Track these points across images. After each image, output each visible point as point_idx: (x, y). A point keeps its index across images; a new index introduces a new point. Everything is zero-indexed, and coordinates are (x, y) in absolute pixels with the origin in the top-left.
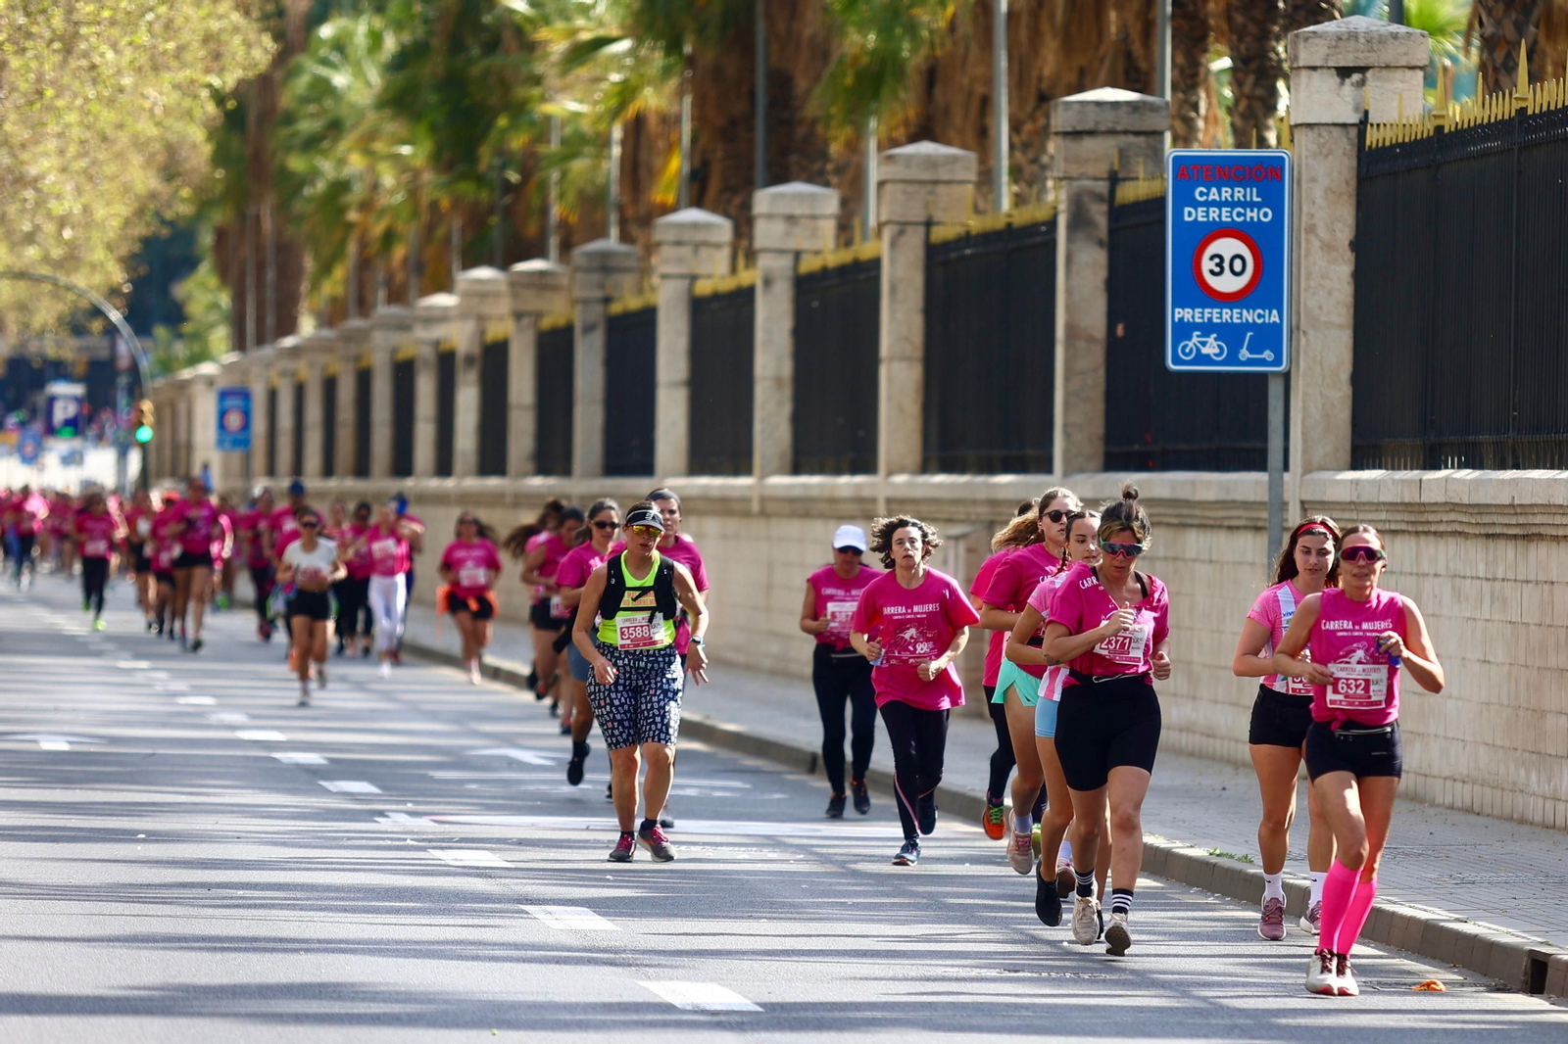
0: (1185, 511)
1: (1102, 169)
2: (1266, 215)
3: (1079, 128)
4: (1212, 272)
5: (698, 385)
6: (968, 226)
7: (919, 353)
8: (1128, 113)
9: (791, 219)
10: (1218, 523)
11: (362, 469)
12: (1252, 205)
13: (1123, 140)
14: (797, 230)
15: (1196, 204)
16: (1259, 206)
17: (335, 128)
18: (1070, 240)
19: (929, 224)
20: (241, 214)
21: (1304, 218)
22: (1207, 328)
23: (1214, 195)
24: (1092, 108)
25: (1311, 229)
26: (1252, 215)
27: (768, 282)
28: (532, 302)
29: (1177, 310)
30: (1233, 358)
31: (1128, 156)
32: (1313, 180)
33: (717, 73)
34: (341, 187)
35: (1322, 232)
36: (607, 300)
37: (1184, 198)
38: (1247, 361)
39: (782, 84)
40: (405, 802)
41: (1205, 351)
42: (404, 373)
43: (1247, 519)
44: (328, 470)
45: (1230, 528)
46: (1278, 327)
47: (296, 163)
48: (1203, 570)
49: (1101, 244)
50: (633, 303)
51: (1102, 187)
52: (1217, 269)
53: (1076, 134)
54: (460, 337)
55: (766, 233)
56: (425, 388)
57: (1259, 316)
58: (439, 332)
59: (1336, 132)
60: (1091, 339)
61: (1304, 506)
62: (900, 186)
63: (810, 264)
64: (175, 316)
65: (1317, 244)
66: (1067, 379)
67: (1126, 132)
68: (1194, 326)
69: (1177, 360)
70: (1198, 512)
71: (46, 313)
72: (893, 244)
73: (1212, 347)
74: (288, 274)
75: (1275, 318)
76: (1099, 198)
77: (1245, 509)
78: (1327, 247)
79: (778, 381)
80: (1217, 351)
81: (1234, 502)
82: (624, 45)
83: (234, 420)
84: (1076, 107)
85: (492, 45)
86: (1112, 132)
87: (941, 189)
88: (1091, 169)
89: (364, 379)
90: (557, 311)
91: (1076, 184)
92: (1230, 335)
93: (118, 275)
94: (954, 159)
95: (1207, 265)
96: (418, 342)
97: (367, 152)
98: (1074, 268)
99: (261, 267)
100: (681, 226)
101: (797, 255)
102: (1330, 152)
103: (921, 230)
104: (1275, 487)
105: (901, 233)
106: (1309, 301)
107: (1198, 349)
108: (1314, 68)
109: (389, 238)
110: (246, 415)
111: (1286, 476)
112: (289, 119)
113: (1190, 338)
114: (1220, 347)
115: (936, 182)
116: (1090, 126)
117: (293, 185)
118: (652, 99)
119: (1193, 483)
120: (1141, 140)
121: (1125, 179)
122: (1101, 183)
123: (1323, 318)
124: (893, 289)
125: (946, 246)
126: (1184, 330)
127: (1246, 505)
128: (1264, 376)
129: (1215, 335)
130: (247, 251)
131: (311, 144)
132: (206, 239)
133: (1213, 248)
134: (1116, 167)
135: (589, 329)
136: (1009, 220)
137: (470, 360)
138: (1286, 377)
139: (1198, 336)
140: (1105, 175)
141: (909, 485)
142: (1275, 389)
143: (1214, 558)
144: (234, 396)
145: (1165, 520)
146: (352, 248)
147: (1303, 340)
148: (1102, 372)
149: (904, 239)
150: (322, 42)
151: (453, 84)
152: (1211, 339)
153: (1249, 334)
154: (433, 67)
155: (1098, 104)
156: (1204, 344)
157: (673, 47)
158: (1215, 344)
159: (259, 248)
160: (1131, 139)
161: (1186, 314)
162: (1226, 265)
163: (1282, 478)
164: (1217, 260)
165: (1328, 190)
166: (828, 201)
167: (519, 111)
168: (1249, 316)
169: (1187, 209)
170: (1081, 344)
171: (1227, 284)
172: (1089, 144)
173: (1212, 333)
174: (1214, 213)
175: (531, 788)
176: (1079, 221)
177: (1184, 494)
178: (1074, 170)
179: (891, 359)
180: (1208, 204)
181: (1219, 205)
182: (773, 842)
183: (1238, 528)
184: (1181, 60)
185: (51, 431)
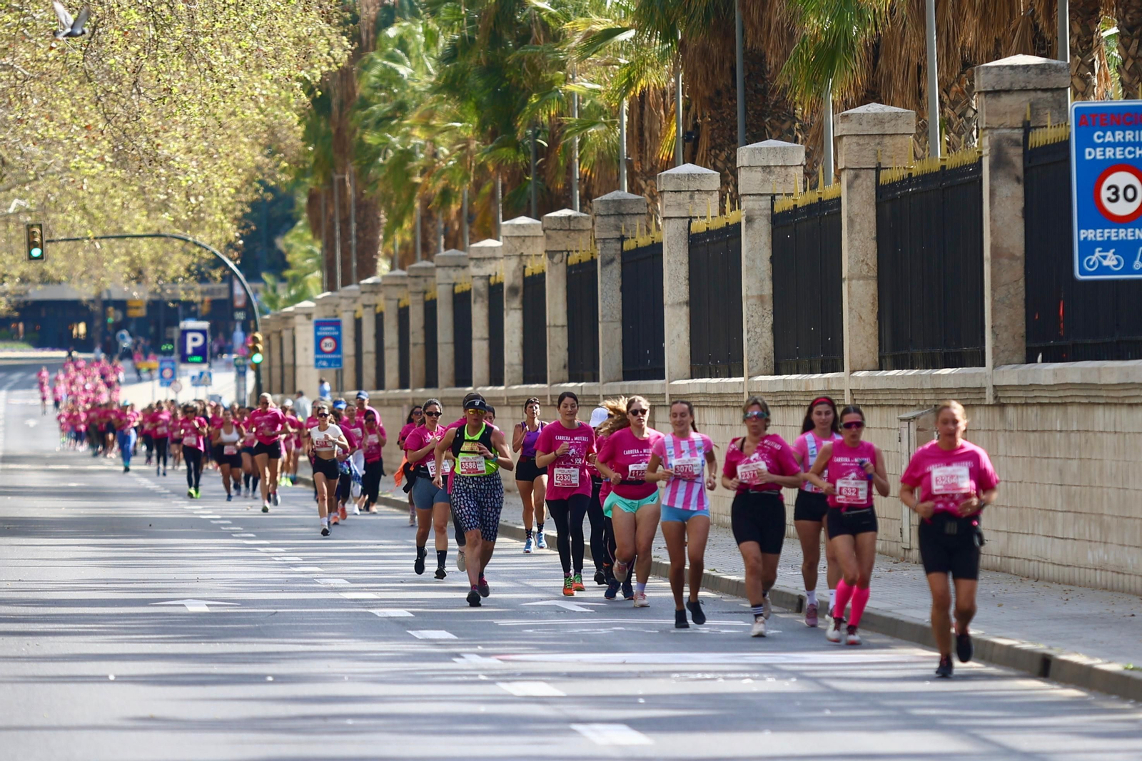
0: (1093, 393)
1: (1018, 121)
3: (997, 88)
4: (1109, 199)
5: (695, 303)
6: (909, 169)
7: (874, 273)
8: (1036, 74)
9: (767, 168)
10: (1121, 401)
11: (431, 382)
12: (1139, 145)
13: (1033, 95)
14: (772, 178)
15: (1095, 146)
17: (402, 108)
18: (992, 177)
19: (878, 169)
20: (329, 181)
22: (1106, 245)
23: (1109, 137)
24: (1008, 71)
27: (750, 220)
28: (562, 242)
29: (1082, 231)
30: (1128, 269)
31: (1038, 109)
33: (704, 53)
34: (407, 155)
36: (622, 239)
37: (1085, 141)
38: (1140, 270)
39: (756, 61)
40: (476, 646)
41: (1105, 263)
42: (461, 302)
44: (404, 384)
45: (1130, 405)
47: (371, 139)
48: (1109, 439)
49: (1018, 180)
50: (643, 241)
51: (1018, 134)
52: (1113, 197)
53: (995, 93)
54: (506, 272)
55: (748, 181)
56: (479, 314)
58: (488, 269)
60: (1012, 257)
62: (855, 139)
63: (783, 205)
64: (279, 264)
66: (993, 289)
67: (1035, 90)
68: (1097, 244)
69: (1083, 272)
70: (1104, 393)
71: (177, 264)
72: (849, 186)
73: (1111, 260)
74: (368, 226)
76: (1016, 143)
79: (761, 298)
80: (1115, 263)
81: (1132, 384)
82: (632, 33)
83: (328, 345)
84: (994, 71)
85: (524, 38)
86: (1024, 90)
87: (887, 140)
88: (1008, 121)
89: (430, 308)
90: (582, 249)
91: (996, 132)
92: (1125, 249)
93: (233, 233)
94: (897, 115)
95: (1105, 194)
96: (472, 278)
97: (427, 127)
98: (997, 200)
99: (345, 222)
100: (678, 177)
101: (773, 197)
103: (873, 173)
105: (856, 177)
107: (1100, 262)
109: (446, 195)
110: (337, 340)
112: (365, 103)
113: (1093, 254)
114: (1117, 259)
115: (883, 135)
116: (1006, 86)
117: (369, 155)
119: (1099, 369)
120: (1048, 95)
121: (1036, 128)
122: (1016, 131)
124: (851, 221)
125: (892, 186)
126: (1088, 247)
129: (1113, 251)
130: (334, 210)
131: (383, 123)
132: (303, 200)
133: (1112, 179)
134: (1028, 118)
135: (608, 263)
136: (943, 163)
137: (513, 290)
139: (1100, 252)
140: (1020, 125)
141: (869, 379)
143: (1118, 430)
144: (327, 325)
145: (1077, 400)
146: (417, 205)
148: (1022, 283)
149: (859, 181)
150: (388, 38)
151: (493, 70)
152: (1110, 254)
154: (479, 56)
155: (1012, 67)
156: (1105, 257)
157: (668, 35)
158: (1114, 257)
159: (343, 207)
160: (1040, 94)
161: (1090, 234)
162: (1121, 193)
164: (1113, 190)
166: (797, 153)
167: (547, 90)
168: (1140, 234)
169: (1087, 150)
170: (1004, 261)
171: (1122, 208)
172: (1006, 100)
173: (1111, 249)
174: (1109, 152)
175: (576, 631)
176: (999, 162)
177: (1092, 379)
178: (995, 122)
179: (850, 279)
180: (1105, 145)
181: (1114, 145)
182: (772, 669)
183: (1137, 405)
184: (1077, 30)
185: (184, 359)
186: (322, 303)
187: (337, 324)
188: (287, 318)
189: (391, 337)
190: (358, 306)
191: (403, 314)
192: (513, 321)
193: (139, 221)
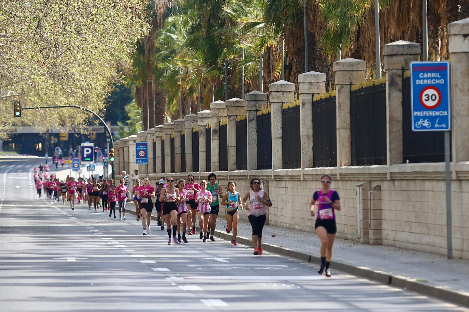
0: (424, 175)
1: (400, 66)
2: (442, 81)
3: (392, 54)
4: (426, 100)
5: (284, 138)
6: (362, 85)
7: (349, 127)
8: (407, 48)
9: (310, 83)
10: (434, 179)
12: (437, 78)
13: (406, 56)
14: (313, 87)
15: (420, 79)
16: (440, 79)
17: (173, 52)
18: (389, 89)
19: (351, 84)
20: (144, 83)
21: (454, 82)
22: (424, 118)
23: (425, 76)
24: (395, 47)
25: (456, 85)
26: (438, 81)
27: (303, 104)
28: (234, 112)
29: (415, 112)
30: (433, 127)
31: (408, 62)
32: (456, 70)
33: (292, 33)
34: (176, 72)
35: (460, 86)
36: (257, 111)
37: (416, 77)
38: (438, 128)
40: (176, 274)
41: (424, 125)
42: (195, 136)
43: (442, 177)
45: (438, 180)
46: (447, 116)
47: (161, 66)
48: (430, 193)
49: (400, 90)
50: (265, 112)
51: (400, 72)
52: (427, 99)
53: (391, 56)
54: (212, 124)
55: (303, 88)
56: (202, 141)
57: (441, 113)
58: (206, 122)
59: (463, 55)
60: (398, 121)
61: (457, 172)
62: (341, 72)
63: (317, 98)
64: (125, 118)
65: (458, 90)
66: (390, 134)
67: (407, 54)
68: (420, 117)
69: (415, 128)
70: (428, 175)
72: (339, 92)
73: (426, 124)
74: (160, 103)
75: (446, 114)
76: (399, 76)
77: (441, 174)
78: (462, 91)
79: (308, 136)
80: (428, 125)
81: (437, 172)
82: (263, 25)
83: (142, 154)
84: (390, 47)
85: (222, 25)
86: (402, 55)
87: (354, 73)
88: (396, 67)
89: (183, 138)
90: (242, 114)
91: (391, 71)
92: (432, 119)
93: (102, 106)
94: (359, 63)
95: (424, 98)
96: (199, 126)
97: (183, 61)
98: (391, 98)
99: (151, 100)
100: (278, 86)
101: (313, 95)
102: (462, 61)
103: (349, 86)
104: (448, 167)
105: (342, 87)
106: (456, 108)
107: (422, 125)
108: (456, 35)
109: (191, 90)
110: (146, 152)
111: (451, 163)
112: (158, 51)
113: (419, 121)
114: (429, 123)
115: (353, 71)
116: (395, 53)
117: (160, 73)
118: (273, 42)
119: (426, 166)
120: (412, 56)
121: (407, 70)
122: (399, 71)
123: (461, 113)
124: (340, 106)
125: (356, 91)
126: (417, 118)
127: (441, 173)
128: (443, 132)
129: (427, 120)
130: (147, 95)
131: (165, 59)
132: (134, 91)
133: (427, 92)
134: (404, 66)
135: (251, 120)
136: (374, 83)
137: (215, 131)
138: (450, 132)
139: (422, 120)
140: (401, 68)
141: (346, 169)
142: (447, 136)
143: (433, 190)
144: (142, 145)
145: (419, 178)
146: (180, 94)
147: (455, 121)
148: (401, 131)
149: (343, 89)
150: (169, 22)
151: (209, 38)
152: (426, 121)
153: (438, 119)
154: (203, 32)
155: (398, 46)
156: (424, 123)
157: (278, 25)
158: (427, 122)
159: (150, 94)
160: (408, 56)
161: (418, 113)
162: (430, 97)
163: (449, 164)
164: (427, 96)
165: (461, 73)
166: (323, 77)
167: (231, 46)
168: (438, 113)
169: (417, 81)
170: (394, 123)
171: (430, 103)
172: (395, 59)
173: (427, 119)
174: (426, 81)
175: (218, 268)
176: (392, 83)
177: (424, 170)
178: (391, 67)
179: (340, 129)
180: (424, 79)
181: (427, 79)
182: (286, 282)
183: (439, 180)
185: (83, 159)
186: (140, 136)
187: (146, 145)
188: (126, 142)
189: (168, 151)
190: (154, 137)
191: (172, 141)
192: (215, 144)
193: (62, 100)
